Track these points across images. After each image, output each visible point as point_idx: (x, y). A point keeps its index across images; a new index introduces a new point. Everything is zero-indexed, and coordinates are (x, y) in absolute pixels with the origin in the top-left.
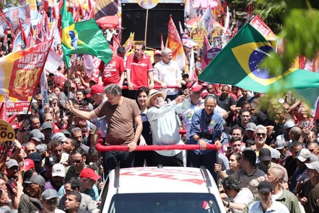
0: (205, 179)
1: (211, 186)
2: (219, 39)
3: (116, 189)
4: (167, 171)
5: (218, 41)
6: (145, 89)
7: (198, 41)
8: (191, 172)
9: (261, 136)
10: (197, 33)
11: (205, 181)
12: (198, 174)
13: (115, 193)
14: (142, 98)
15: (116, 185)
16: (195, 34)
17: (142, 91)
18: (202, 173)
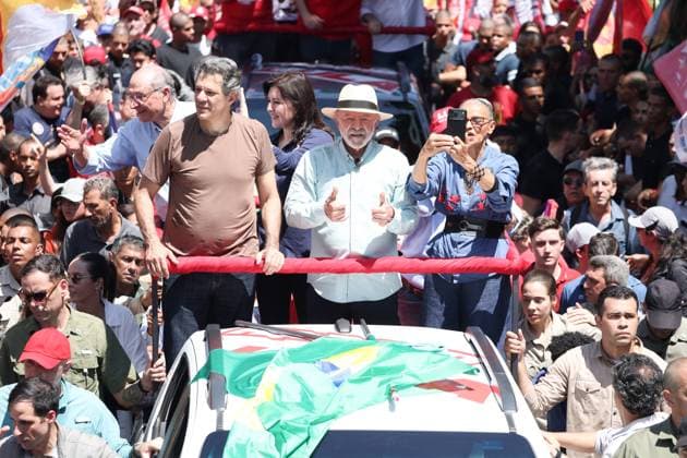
3: (214, 413)
11: (493, 389)
13: (213, 429)
15: (214, 397)
18: (478, 356)
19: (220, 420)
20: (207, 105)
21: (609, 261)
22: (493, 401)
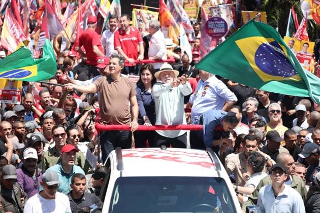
0: (214, 163)
1: (221, 170)
2: (216, 9)
3: (119, 172)
4: (172, 153)
5: (215, 11)
6: (150, 67)
7: (190, 11)
8: (197, 154)
9: (276, 113)
10: (189, 3)
11: (213, 164)
12: (205, 156)
13: (119, 176)
14: (146, 76)
15: (120, 167)
16: (187, 4)
17: (145, 69)
18: (209, 156)
19: (121, 174)
20: (113, 68)
21: (256, 130)
22: (213, 168)
